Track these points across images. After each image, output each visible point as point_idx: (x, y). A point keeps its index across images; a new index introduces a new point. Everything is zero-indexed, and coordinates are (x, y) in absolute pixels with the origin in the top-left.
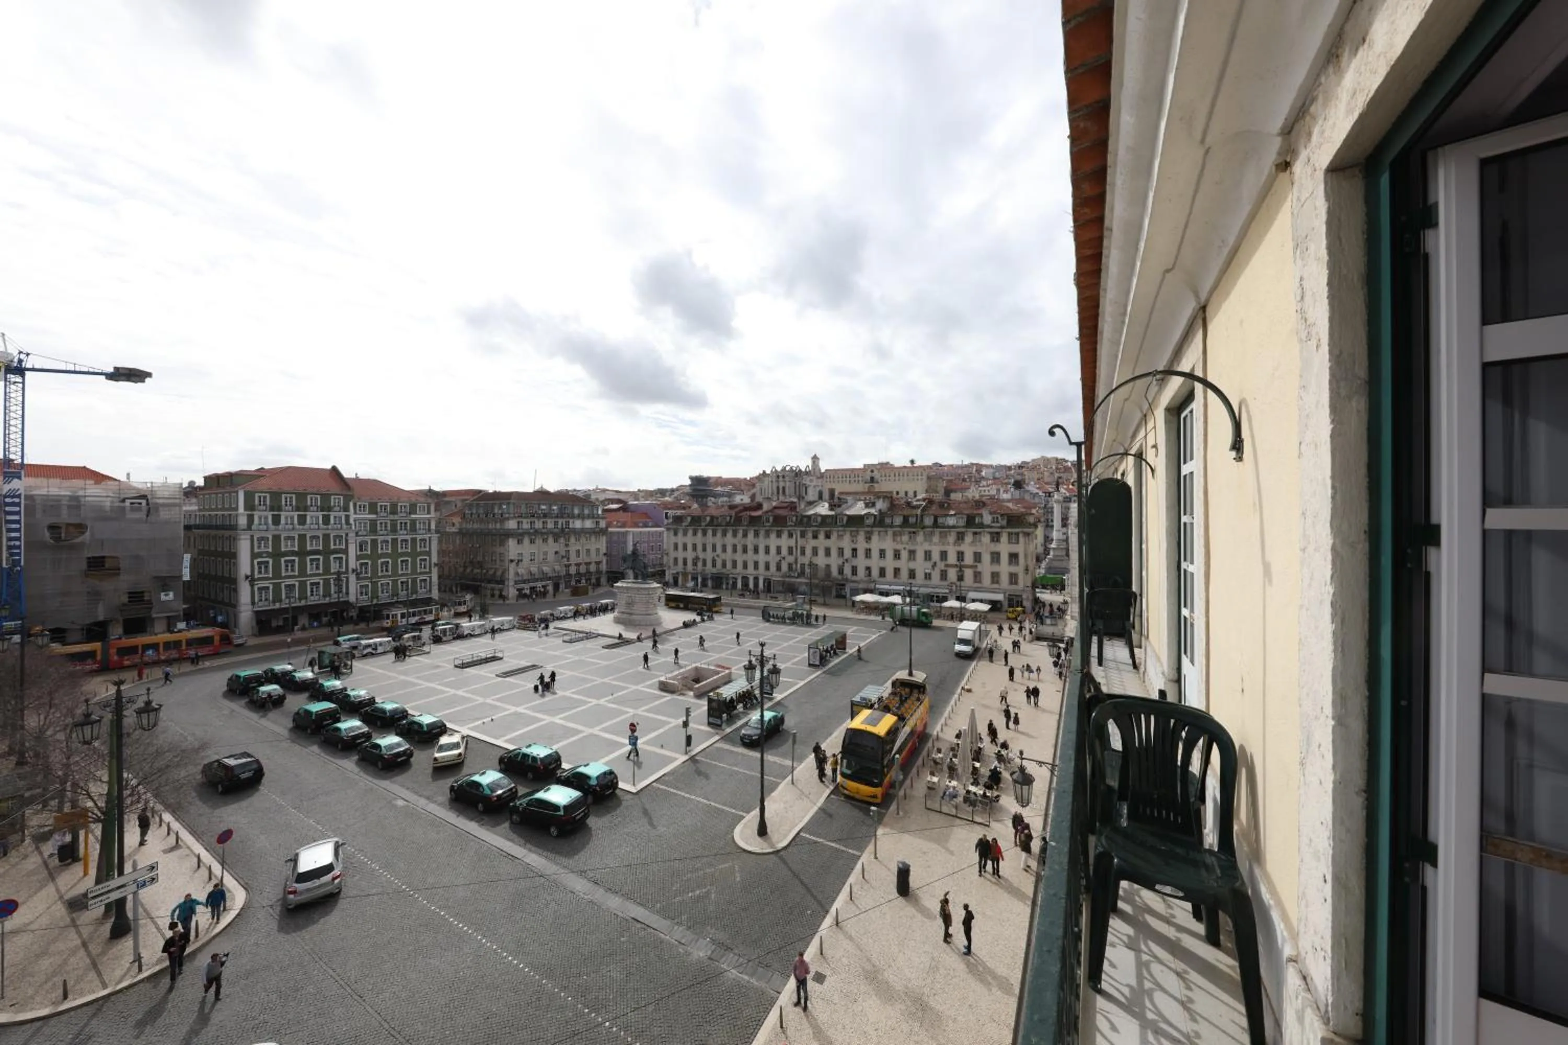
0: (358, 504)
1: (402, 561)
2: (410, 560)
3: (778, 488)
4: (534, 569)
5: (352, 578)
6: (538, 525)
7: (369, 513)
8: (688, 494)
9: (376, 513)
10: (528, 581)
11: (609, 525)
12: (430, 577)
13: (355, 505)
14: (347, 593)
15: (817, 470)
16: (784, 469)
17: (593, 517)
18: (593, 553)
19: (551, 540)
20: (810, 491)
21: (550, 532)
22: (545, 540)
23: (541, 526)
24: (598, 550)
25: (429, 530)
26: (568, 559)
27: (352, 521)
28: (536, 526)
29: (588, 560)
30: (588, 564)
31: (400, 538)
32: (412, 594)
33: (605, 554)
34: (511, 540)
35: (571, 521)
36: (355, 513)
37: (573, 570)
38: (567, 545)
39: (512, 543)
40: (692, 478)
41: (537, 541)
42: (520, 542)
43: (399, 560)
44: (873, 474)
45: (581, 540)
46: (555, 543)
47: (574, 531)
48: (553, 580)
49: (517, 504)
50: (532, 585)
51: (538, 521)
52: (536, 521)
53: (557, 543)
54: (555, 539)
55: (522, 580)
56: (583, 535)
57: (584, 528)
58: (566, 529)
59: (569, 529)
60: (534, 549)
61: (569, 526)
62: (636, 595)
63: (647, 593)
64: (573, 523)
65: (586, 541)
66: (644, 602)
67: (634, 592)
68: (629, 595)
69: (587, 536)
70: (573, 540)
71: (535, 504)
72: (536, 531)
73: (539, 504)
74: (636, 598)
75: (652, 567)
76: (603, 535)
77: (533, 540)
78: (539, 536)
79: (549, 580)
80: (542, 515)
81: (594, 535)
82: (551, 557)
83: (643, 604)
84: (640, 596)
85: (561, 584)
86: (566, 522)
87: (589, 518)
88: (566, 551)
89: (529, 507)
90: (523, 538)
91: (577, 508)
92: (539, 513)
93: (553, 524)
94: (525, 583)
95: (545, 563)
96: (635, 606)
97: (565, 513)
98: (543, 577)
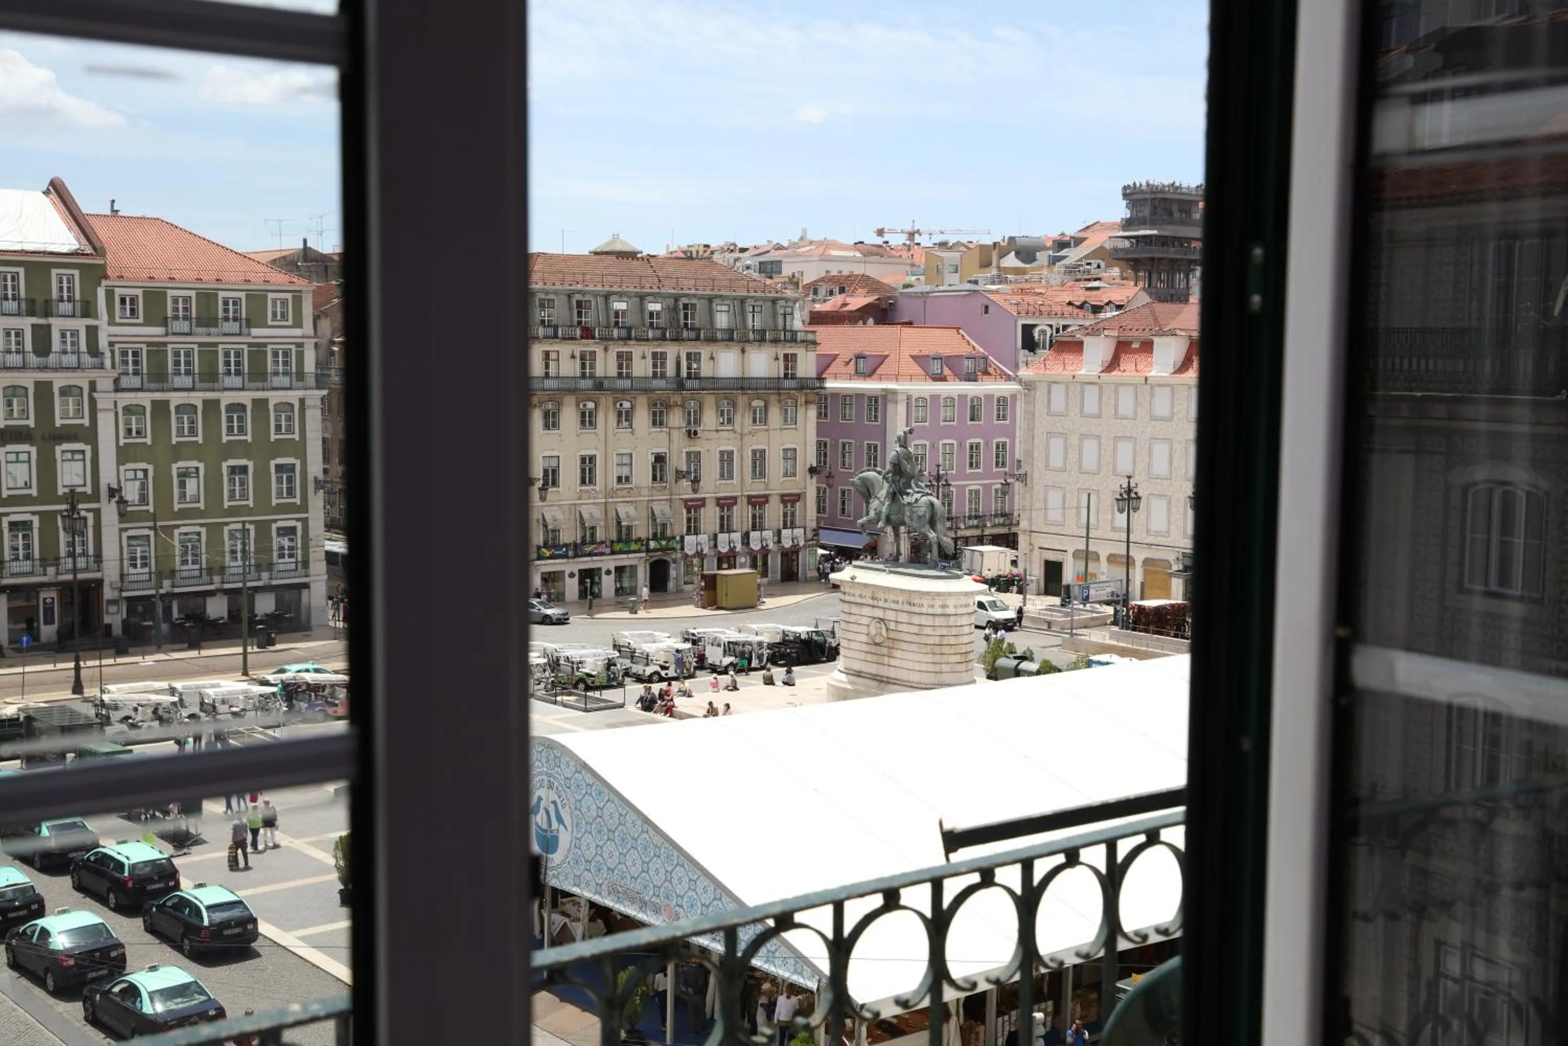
0: (118, 291)
1: (233, 470)
2: (251, 465)
4: (592, 511)
5: (110, 512)
6: (605, 365)
7: (147, 323)
8: (1114, 256)
9: (164, 322)
10: (577, 550)
11: (825, 363)
12: (305, 522)
13: (110, 294)
14: (98, 557)
17: (776, 341)
18: (775, 465)
19: (642, 417)
21: (641, 389)
22: (625, 417)
23: (613, 371)
24: (790, 455)
25: (301, 375)
26: (696, 481)
27: (103, 342)
28: (599, 372)
29: (757, 489)
30: (758, 501)
31: (227, 399)
32: (259, 567)
33: (812, 471)
35: (705, 351)
36: (112, 322)
38: (692, 434)
40: (1131, 194)
41: (600, 420)
42: (551, 421)
43: (225, 465)
45: (738, 418)
46: (654, 423)
47: (715, 385)
48: (648, 550)
49: (543, 296)
50: (587, 563)
51: (606, 349)
52: (599, 350)
53: (661, 424)
54: (654, 414)
55: (557, 546)
56: (741, 400)
57: (746, 375)
58: (689, 377)
59: (698, 378)
60: (590, 443)
61: (699, 368)
62: (903, 617)
63: (939, 611)
64: (712, 358)
65: (754, 421)
66: (931, 640)
67: (894, 606)
68: (879, 613)
69: (755, 403)
70: (710, 418)
71: (596, 294)
72: (599, 385)
73: (607, 297)
74: (901, 627)
75: (971, 523)
76: (807, 403)
77: (590, 413)
78: (606, 400)
79: (639, 551)
80: (615, 333)
81: (779, 401)
82: (642, 473)
83: (929, 649)
84: (916, 620)
85: (672, 566)
86: (689, 355)
87: (762, 340)
88: (689, 454)
89: (579, 304)
90: (559, 405)
91: (725, 308)
92: (608, 327)
93: (650, 361)
94: (565, 556)
95: (625, 493)
96: (898, 654)
97: (686, 325)
98: (619, 540)
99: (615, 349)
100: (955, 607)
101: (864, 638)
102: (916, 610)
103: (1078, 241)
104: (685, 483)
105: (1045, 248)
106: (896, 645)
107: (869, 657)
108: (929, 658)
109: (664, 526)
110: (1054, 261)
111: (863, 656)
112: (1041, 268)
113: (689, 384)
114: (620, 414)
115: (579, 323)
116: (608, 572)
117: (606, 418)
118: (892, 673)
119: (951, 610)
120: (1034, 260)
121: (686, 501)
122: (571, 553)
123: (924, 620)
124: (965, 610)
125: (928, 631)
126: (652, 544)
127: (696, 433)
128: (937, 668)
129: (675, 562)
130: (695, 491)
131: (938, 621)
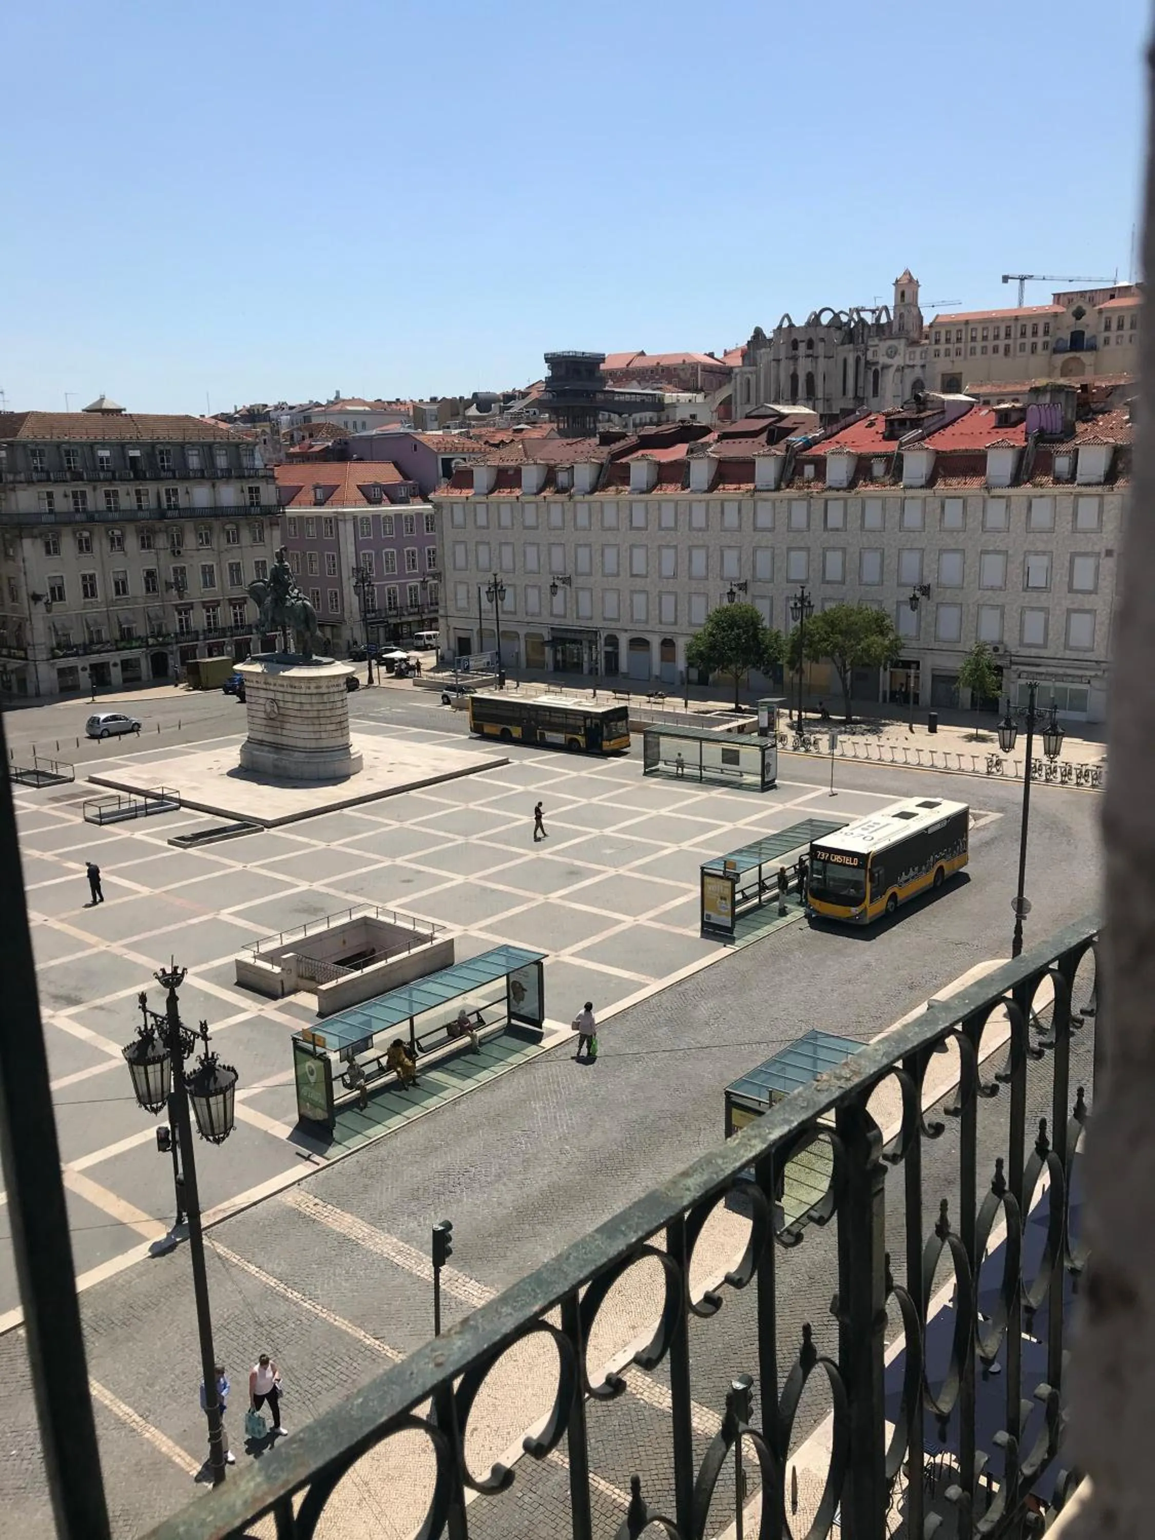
3: (794, 377)
4: (96, 618)
6: (96, 500)
10: (86, 649)
11: (293, 493)
15: (910, 324)
16: (815, 320)
17: (241, 477)
19: (132, 542)
20: (889, 381)
21: (130, 517)
22: (117, 542)
23: (102, 505)
26: (183, 589)
28: (90, 506)
30: (238, 603)
34: (27, 543)
35: (181, 487)
37: (198, 619)
38: (176, 553)
39: (31, 549)
40: (553, 360)
41: (96, 545)
42: (52, 548)
44: (1080, 325)
45: (214, 540)
46: (143, 547)
47: (192, 513)
48: (148, 646)
49: (33, 447)
50: (95, 659)
51: (95, 489)
52: (88, 489)
53: (149, 547)
54: (143, 538)
55: (69, 647)
56: (216, 524)
57: (219, 505)
58: (169, 508)
59: (176, 507)
60: (90, 565)
61: (177, 500)
62: (288, 697)
63: (315, 691)
64: (187, 493)
65: (229, 541)
66: (311, 714)
67: (281, 689)
68: (271, 695)
69: (228, 527)
70: (190, 540)
71: (81, 445)
72: (91, 518)
73: (92, 446)
74: (289, 705)
75: (412, 610)
76: (271, 525)
77: (87, 541)
78: (99, 529)
79: (140, 647)
80: (102, 475)
81: (249, 524)
82: (137, 586)
83: (309, 722)
84: (298, 699)
85: (170, 656)
86: (167, 491)
87: (229, 477)
88: (175, 570)
89: (68, 453)
90: (58, 535)
91: (196, 452)
92: (95, 469)
93: (134, 497)
94: (76, 654)
95: (123, 602)
96: (288, 726)
97: (163, 467)
98: (122, 639)
99: (103, 488)
100: (328, 687)
101: (263, 715)
102: (296, 691)
103: (524, 395)
104: (174, 592)
105: (499, 401)
106: (286, 719)
107: (268, 729)
108: (311, 728)
109: (160, 626)
110: (503, 410)
111: (263, 728)
112: (495, 415)
113: (170, 514)
114: (112, 540)
115: (70, 468)
116: (115, 665)
117: (100, 544)
118: (285, 741)
119: (324, 690)
120: (489, 409)
121: (176, 606)
122: (81, 652)
123: (304, 699)
124: (336, 689)
125: (307, 707)
126: (151, 641)
127: (179, 552)
128: (317, 736)
129: (172, 653)
130: (181, 598)
131: (315, 699)
